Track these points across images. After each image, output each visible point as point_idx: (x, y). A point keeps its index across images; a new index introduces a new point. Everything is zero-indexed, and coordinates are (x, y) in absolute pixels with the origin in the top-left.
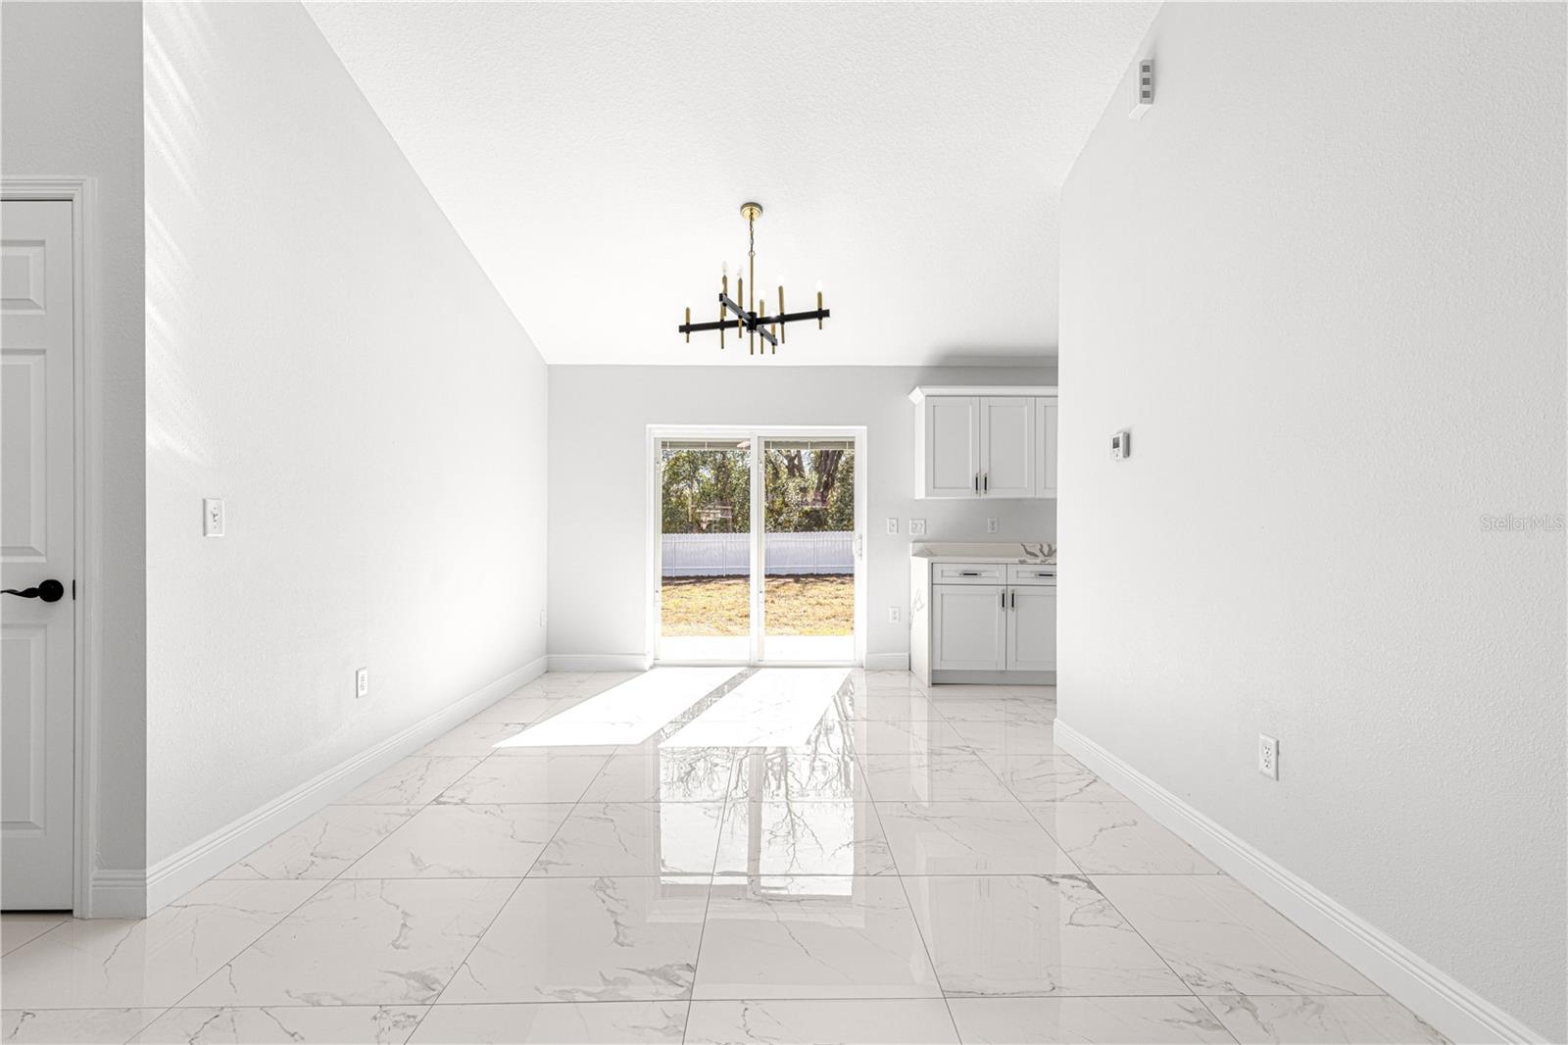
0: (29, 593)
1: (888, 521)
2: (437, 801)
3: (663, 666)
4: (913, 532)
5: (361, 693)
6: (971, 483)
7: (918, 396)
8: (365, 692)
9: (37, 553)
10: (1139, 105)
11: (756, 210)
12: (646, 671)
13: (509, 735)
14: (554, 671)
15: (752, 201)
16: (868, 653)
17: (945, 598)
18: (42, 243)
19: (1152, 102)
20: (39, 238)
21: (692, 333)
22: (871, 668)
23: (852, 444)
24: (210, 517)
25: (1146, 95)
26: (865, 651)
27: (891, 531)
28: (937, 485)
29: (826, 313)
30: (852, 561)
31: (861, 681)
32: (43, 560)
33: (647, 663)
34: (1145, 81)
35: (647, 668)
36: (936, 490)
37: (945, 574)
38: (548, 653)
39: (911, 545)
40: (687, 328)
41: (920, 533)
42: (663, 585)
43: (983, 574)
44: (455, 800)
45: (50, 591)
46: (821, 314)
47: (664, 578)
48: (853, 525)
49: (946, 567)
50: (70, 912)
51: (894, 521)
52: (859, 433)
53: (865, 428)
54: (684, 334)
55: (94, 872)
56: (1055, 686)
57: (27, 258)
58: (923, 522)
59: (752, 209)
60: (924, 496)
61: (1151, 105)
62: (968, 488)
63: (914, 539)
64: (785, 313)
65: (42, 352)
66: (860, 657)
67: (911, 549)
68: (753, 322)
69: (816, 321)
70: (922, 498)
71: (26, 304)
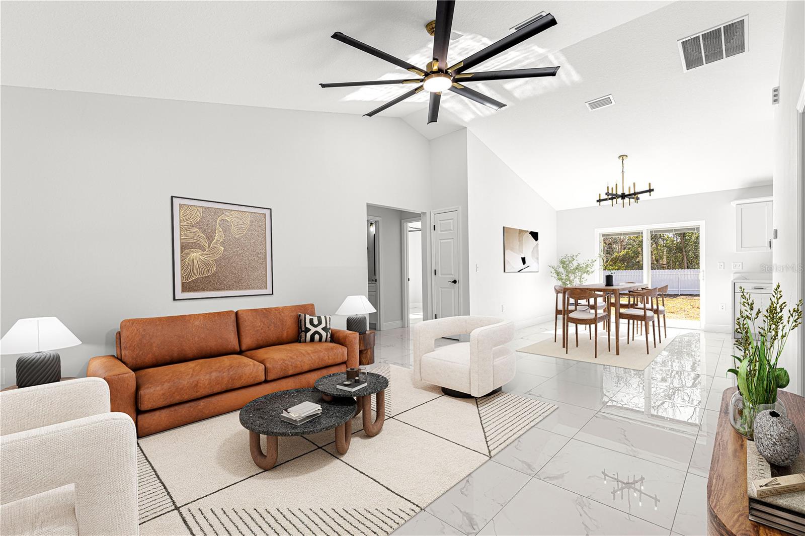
0: (451, 282)
1: (718, 263)
4: (734, 268)
6: (767, 244)
7: (734, 204)
9: (453, 275)
11: (624, 157)
15: (623, 154)
16: (707, 324)
20: (451, 218)
21: (601, 202)
22: (708, 331)
23: (698, 229)
24: (477, 268)
25: (775, 101)
26: (705, 324)
27: (720, 268)
28: (743, 246)
29: (653, 190)
30: (699, 287)
34: (775, 96)
36: (742, 248)
40: (599, 201)
41: (739, 269)
45: (455, 282)
46: (650, 191)
48: (698, 265)
49: (743, 285)
51: (722, 264)
52: (701, 224)
53: (704, 221)
54: (598, 203)
57: (451, 222)
58: (741, 264)
59: (622, 157)
60: (737, 251)
61: (778, 104)
62: (765, 247)
63: (734, 272)
64: (636, 192)
65: (453, 239)
66: (703, 327)
67: (732, 277)
68: (623, 196)
69: (648, 193)
70: (735, 252)
71: (451, 230)
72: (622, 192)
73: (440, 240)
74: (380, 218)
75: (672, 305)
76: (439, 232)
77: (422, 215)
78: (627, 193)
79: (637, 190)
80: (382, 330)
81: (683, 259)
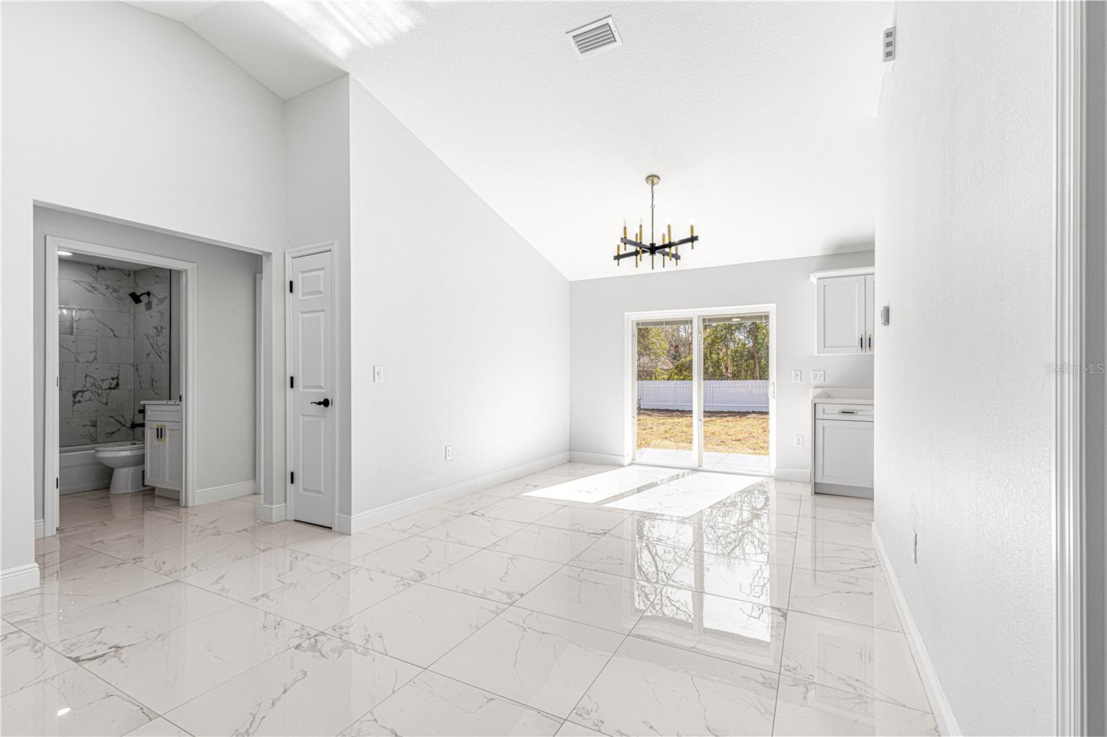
0: (320, 403)
1: (793, 372)
2: (473, 514)
3: (638, 464)
4: (813, 380)
5: (448, 458)
6: (857, 343)
7: (814, 278)
8: (450, 457)
9: (323, 388)
10: (884, 63)
11: (655, 180)
12: (624, 466)
13: (530, 490)
14: (574, 462)
15: (653, 174)
16: (777, 468)
17: (826, 430)
18: (323, 269)
19: (894, 59)
20: (322, 267)
21: (621, 260)
22: (778, 479)
23: (767, 317)
24: (376, 373)
25: (889, 54)
26: (775, 466)
27: (795, 379)
28: (827, 345)
29: (696, 238)
30: (767, 402)
31: (772, 489)
32: (323, 391)
33: (627, 461)
34: (888, 44)
35: (626, 464)
36: (826, 349)
37: (826, 412)
38: (570, 451)
39: (812, 390)
40: (618, 257)
41: (820, 381)
42: (704, 416)
43: (859, 413)
44: (480, 514)
45: (326, 403)
46: (693, 239)
47: (705, 412)
48: (768, 375)
49: (826, 406)
50: (331, 528)
51: (798, 373)
52: (770, 308)
53: (774, 305)
55: (337, 514)
56: (873, 499)
57: (320, 275)
58: (822, 373)
59: (652, 179)
60: (818, 353)
61: (893, 62)
62: (855, 346)
63: (814, 385)
64: (672, 241)
65: (323, 311)
66: (772, 470)
67: (811, 393)
68: (653, 249)
69: (690, 244)
70: (816, 354)
71: (320, 292)
72: (651, 242)
73: (302, 313)
74: (192, 265)
75: (741, 428)
76: (301, 298)
77: (264, 258)
78: (658, 243)
79: (675, 239)
80: (190, 504)
81: (755, 368)
